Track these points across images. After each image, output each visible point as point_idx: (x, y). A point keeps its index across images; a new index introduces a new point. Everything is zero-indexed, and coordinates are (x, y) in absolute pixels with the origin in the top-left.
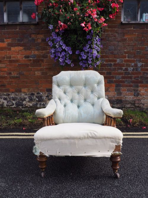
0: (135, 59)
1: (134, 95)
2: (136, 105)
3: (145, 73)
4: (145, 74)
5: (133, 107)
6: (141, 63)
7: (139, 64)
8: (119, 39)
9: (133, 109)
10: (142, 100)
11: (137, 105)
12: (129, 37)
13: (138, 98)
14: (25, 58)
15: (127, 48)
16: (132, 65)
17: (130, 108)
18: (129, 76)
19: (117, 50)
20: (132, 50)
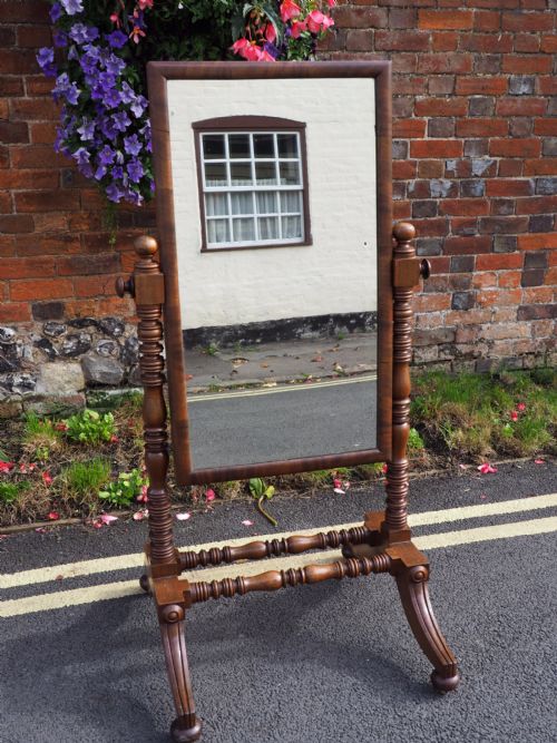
0: (463, 140)
1: (454, 307)
2: (459, 347)
3: (502, 203)
4: (504, 209)
5: (449, 357)
6: (487, 157)
7: (480, 164)
8: (393, 38)
9: (446, 366)
10: (484, 327)
11: (463, 349)
12: (440, 26)
13: (468, 319)
15: (427, 87)
16: (449, 169)
17: (435, 362)
18: (431, 222)
20: (450, 95)
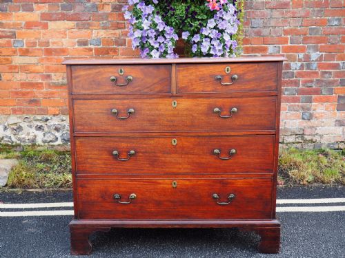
0: (306, 45)
1: (303, 119)
2: (306, 137)
3: (326, 73)
4: (327, 75)
5: (301, 141)
6: (318, 53)
7: (314, 56)
8: (273, 3)
9: (299, 145)
10: (318, 128)
11: (308, 138)
13: (310, 124)
14: (78, 45)
15: (289, 23)
16: (300, 57)
17: (294, 143)
18: (292, 81)
19: (269, 27)
20: (300, 26)
